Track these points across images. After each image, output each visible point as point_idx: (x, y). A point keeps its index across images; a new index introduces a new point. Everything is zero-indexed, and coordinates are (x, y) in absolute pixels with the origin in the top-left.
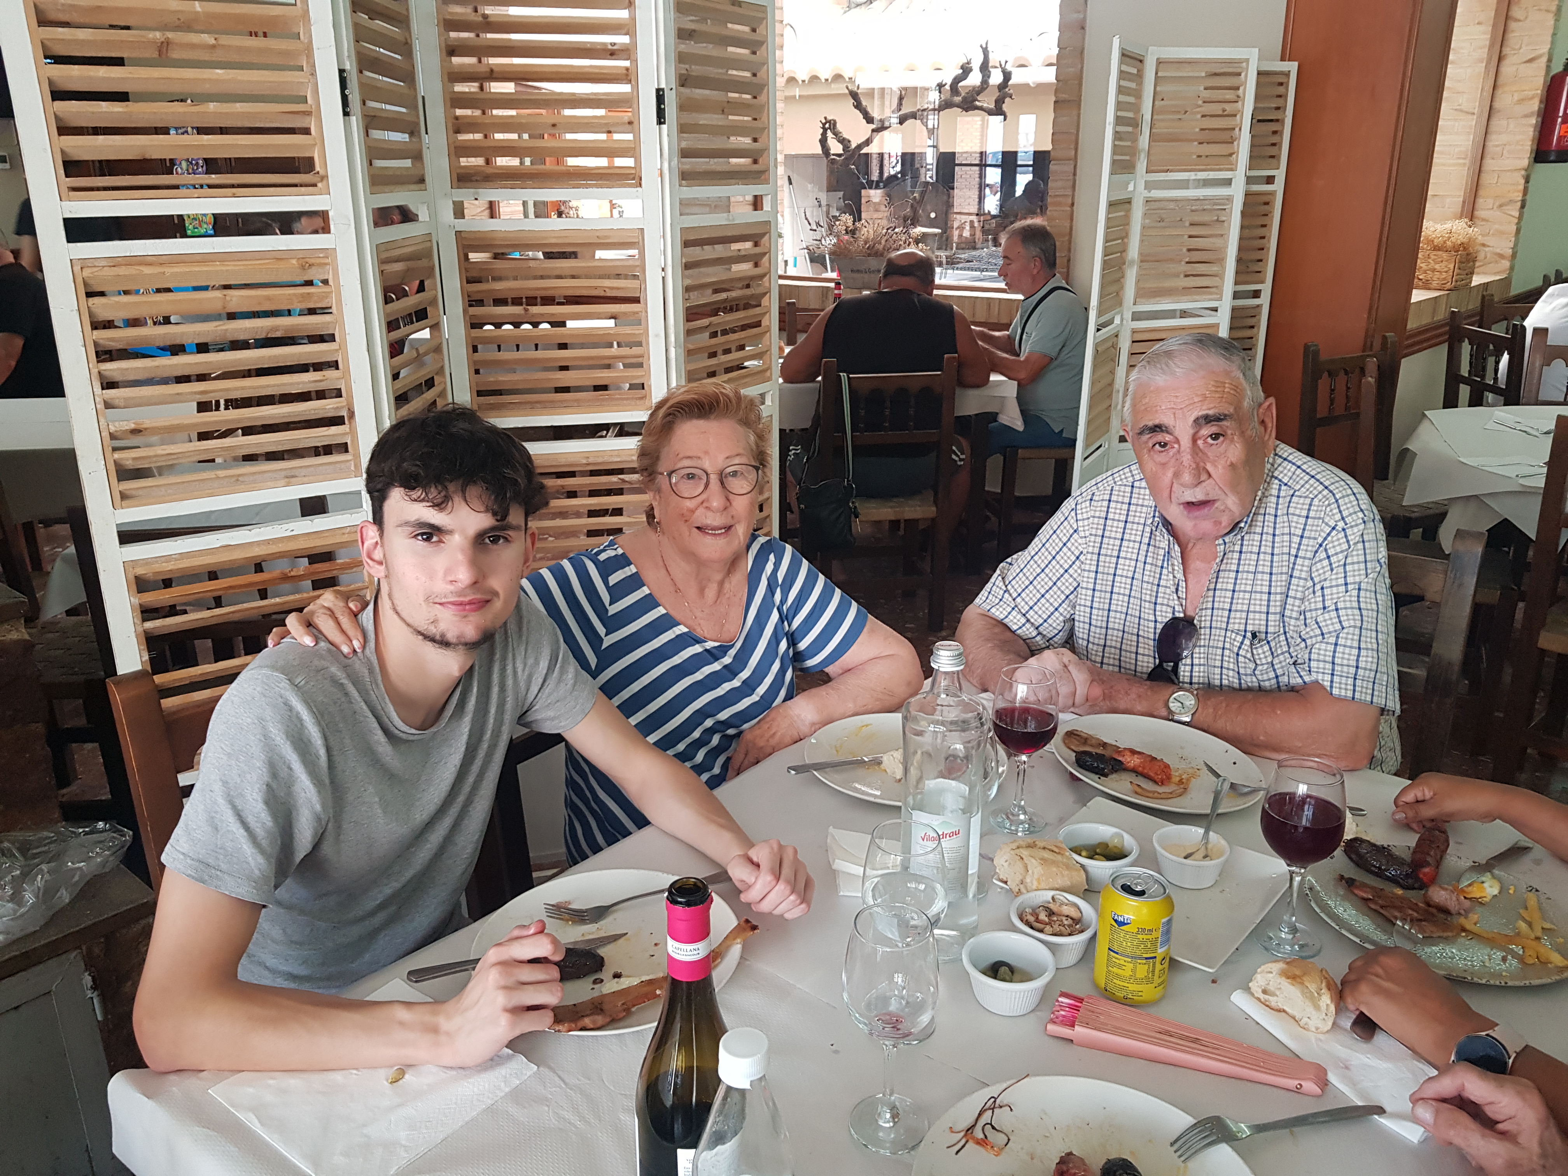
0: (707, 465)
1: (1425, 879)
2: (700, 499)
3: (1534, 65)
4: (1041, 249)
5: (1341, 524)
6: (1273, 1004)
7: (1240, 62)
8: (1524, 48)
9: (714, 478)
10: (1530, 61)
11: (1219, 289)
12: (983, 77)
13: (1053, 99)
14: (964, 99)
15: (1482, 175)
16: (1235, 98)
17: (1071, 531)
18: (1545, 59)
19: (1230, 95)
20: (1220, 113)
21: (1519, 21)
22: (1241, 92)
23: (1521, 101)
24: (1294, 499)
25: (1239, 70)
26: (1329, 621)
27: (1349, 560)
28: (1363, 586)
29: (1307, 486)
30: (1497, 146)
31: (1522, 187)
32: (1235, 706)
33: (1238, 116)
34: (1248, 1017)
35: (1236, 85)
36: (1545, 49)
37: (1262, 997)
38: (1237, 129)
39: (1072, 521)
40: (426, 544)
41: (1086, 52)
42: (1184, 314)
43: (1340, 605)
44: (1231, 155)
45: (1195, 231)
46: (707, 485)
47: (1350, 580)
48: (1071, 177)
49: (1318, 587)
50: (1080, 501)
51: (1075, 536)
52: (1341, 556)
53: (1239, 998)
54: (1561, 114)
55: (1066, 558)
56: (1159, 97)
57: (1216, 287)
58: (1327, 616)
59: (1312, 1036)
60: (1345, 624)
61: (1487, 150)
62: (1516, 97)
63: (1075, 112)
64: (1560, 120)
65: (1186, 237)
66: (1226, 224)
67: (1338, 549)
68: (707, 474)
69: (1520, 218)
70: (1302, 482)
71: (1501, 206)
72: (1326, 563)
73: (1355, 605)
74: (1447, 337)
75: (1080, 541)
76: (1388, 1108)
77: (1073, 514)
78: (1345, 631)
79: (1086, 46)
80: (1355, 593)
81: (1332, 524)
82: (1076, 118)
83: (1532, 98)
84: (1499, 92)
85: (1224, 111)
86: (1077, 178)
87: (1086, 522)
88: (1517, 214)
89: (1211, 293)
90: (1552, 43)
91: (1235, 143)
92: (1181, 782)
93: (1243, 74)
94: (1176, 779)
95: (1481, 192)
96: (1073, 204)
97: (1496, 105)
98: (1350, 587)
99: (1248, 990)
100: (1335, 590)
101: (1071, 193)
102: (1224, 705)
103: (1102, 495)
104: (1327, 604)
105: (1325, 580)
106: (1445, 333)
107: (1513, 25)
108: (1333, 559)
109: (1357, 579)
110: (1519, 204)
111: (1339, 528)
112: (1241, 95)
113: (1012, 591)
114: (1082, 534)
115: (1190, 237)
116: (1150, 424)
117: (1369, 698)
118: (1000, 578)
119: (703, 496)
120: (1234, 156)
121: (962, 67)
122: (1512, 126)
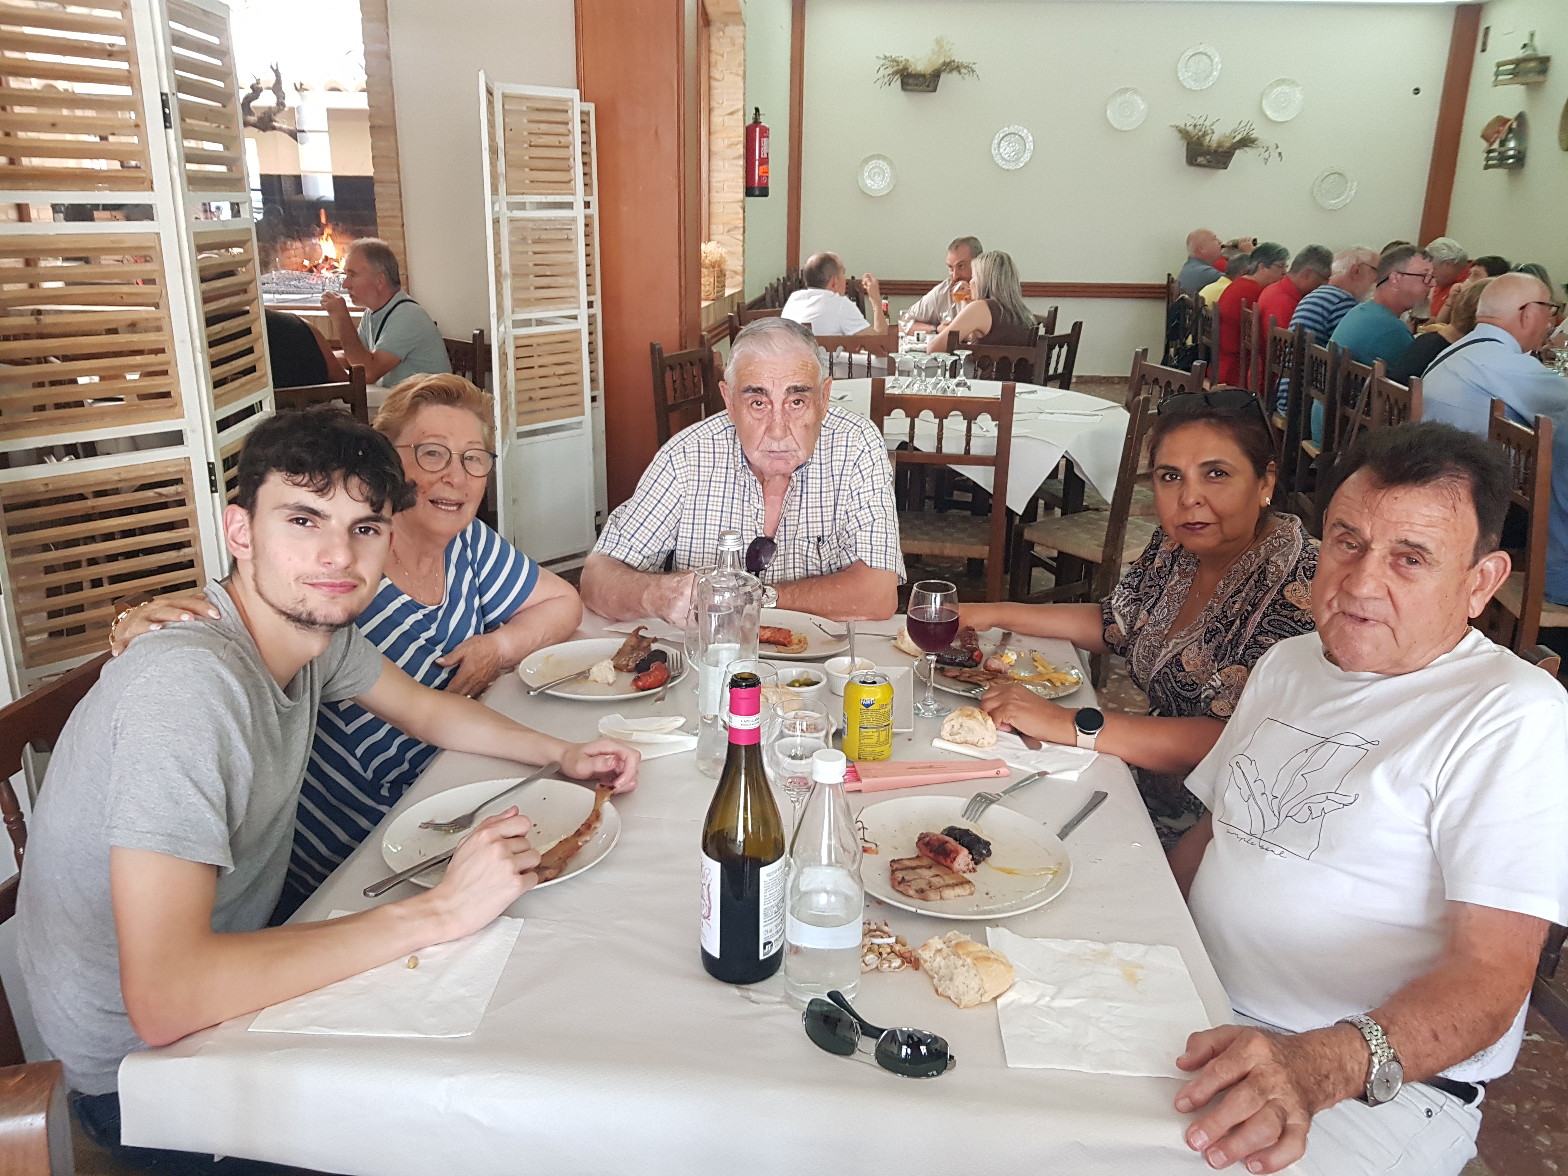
0: (451, 445)
1: (977, 659)
2: (440, 475)
3: (735, 117)
4: (386, 267)
5: (867, 448)
6: (958, 740)
7: (565, 101)
8: (725, 103)
9: (456, 458)
10: (732, 113)
11: (576, 298)
12: (278, 98)
13: (369, 124)
14: (260, 119)
15: (712, 205)
16: (566, 132)
17: (671, 479)
18: (741, 113)
19: (561, 129)
20: (558, 144)
21: (719, 80)
22: (570, 126)
23: (730, 146)
24: (836, 436)
25: (565, 108)
26: (864, 516)
27: (874, 473)
28: (884, 490)
29: (842, 425)
30: (719, 182)
31: (741, 216)
32: (806, 589)
33: (571, 148)
34: (950, 752)
35: (565, 121)
36: (740, 105)
37: (950, 738)
38: (572, 159)
39: (671, 471)
40: (302, 527)
41: (394, 81)
42: (540, 322)
43: (871, 504)
44: (569, 182)
45: (538, 248)
46: (449, 463)
47: (876, 487)
48: (398, 199)
49: (855, 493)
50: (673, 454)
51: (675, 482)
52: (869, 470)
53: (937, 743)
54: (757, 157)
55: (669, 501)
56: (508, 129)
57: (574, 297)
58: (863, 512)
59: (988, 749)
60: (876, 517)
61: (712, 186)
62: (726, 142)
63: (392, 139)
64: (757, 163)
65: (530, 253)
66: (573, 242)
67: (866, 465)
68: (451, 453)
69: (744, 241)
70: (837, 424)
71: (729, 231)
72: (859, 475)
73: (880, 504)
74: (728, 331)
75: (679, 486)
76: (1049, 771)
77: (669, 464)
78: (877, 521)
79: (394, 76)
80: (879, 495)
81: (862, 448)
82: (394, 143)
83: (737, 144)
84: (713, 137)
85: (560, 142)
86: (403, 199)
87: (682, 470)
88: (741, 238)
89: (571, 303)
90: (744, 100)
91: (572, 171)
92: (800, 641)
93: (570, 112)
94: (796, 641)
95: (713, 220)
96: (403, 225)
97: (713, 148)
98: (876, 491)
99: (940, 737)
100: (866, 494)
101: (400, 215)
102: (797, 590)
103: (691, 448)
104: (862, 504)
105: (860, 488)
106: (726, 329)
107: (714, 83)
108: (864, 473)
109: (880, 486)
110: (742, 230)
111: (866, 451)
112: (571, 130)
113: (625, 534)
114: (680, 480)
115: (535, 253)
116: (755, 386)
117: (883, 565)
118: (613, 526)
119: (445, 472)
120: (573, 182)
121: (252, 87)
122: (727, 165)
